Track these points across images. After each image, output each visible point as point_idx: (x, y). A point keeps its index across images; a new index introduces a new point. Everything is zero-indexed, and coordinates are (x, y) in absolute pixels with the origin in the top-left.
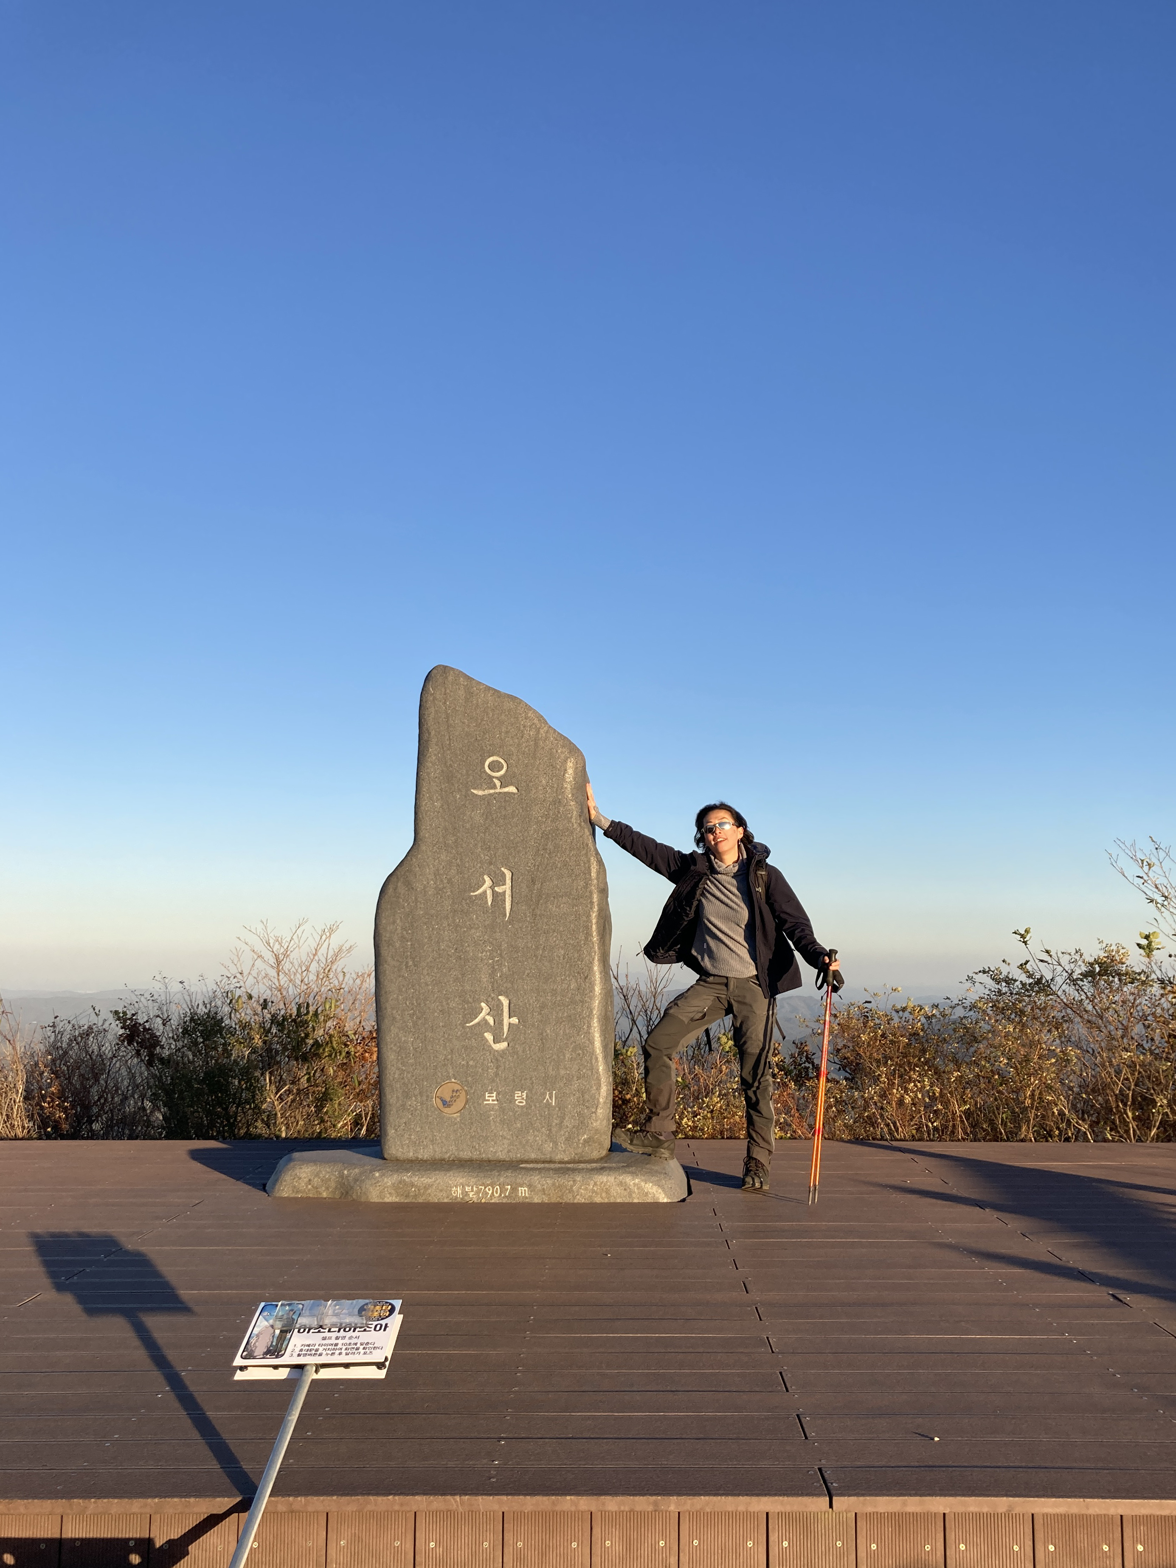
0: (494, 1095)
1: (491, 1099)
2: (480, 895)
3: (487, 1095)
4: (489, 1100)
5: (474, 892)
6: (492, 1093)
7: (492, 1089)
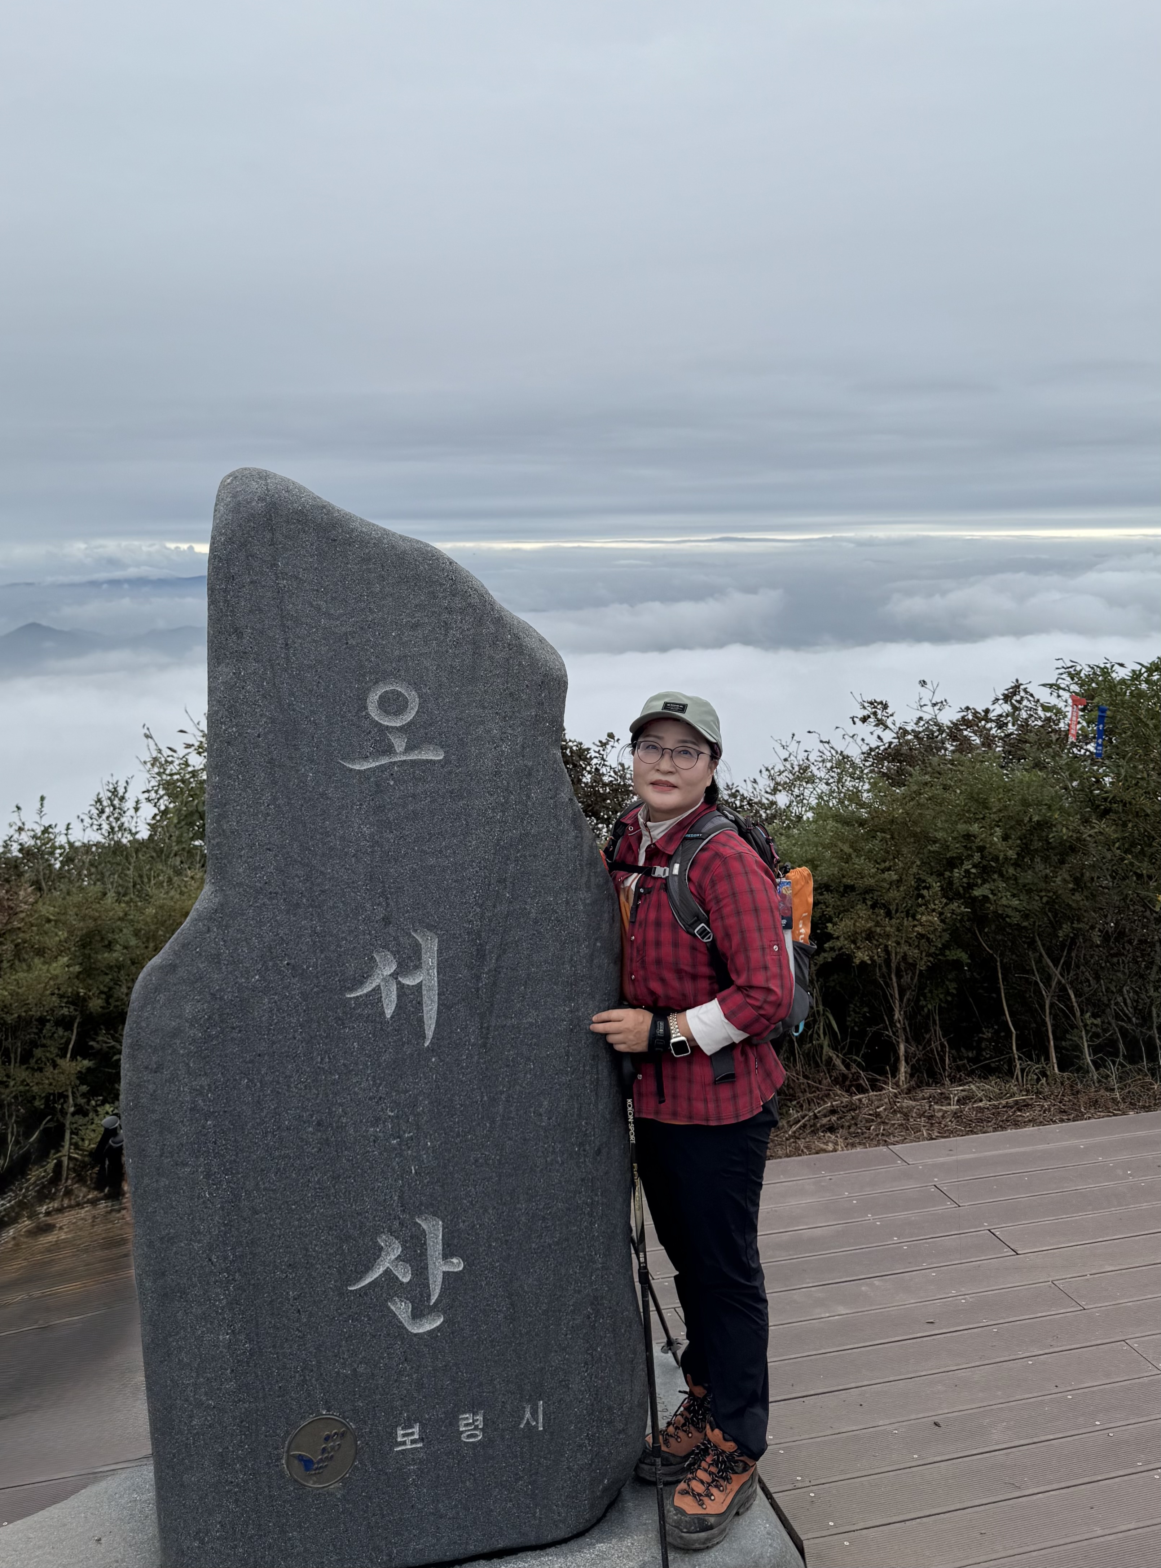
0: (416, 1429)
1: (408, 1439)
2: (367, 995)
3: (400, 1432)
4: (404, 1443)
5: (351, 990)
6: (412, 1427)
7: (409, 1419)
